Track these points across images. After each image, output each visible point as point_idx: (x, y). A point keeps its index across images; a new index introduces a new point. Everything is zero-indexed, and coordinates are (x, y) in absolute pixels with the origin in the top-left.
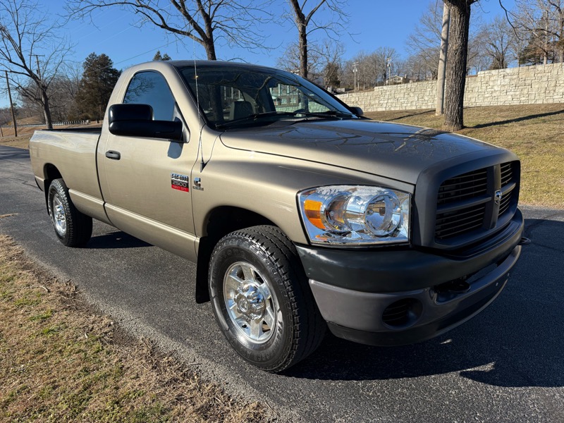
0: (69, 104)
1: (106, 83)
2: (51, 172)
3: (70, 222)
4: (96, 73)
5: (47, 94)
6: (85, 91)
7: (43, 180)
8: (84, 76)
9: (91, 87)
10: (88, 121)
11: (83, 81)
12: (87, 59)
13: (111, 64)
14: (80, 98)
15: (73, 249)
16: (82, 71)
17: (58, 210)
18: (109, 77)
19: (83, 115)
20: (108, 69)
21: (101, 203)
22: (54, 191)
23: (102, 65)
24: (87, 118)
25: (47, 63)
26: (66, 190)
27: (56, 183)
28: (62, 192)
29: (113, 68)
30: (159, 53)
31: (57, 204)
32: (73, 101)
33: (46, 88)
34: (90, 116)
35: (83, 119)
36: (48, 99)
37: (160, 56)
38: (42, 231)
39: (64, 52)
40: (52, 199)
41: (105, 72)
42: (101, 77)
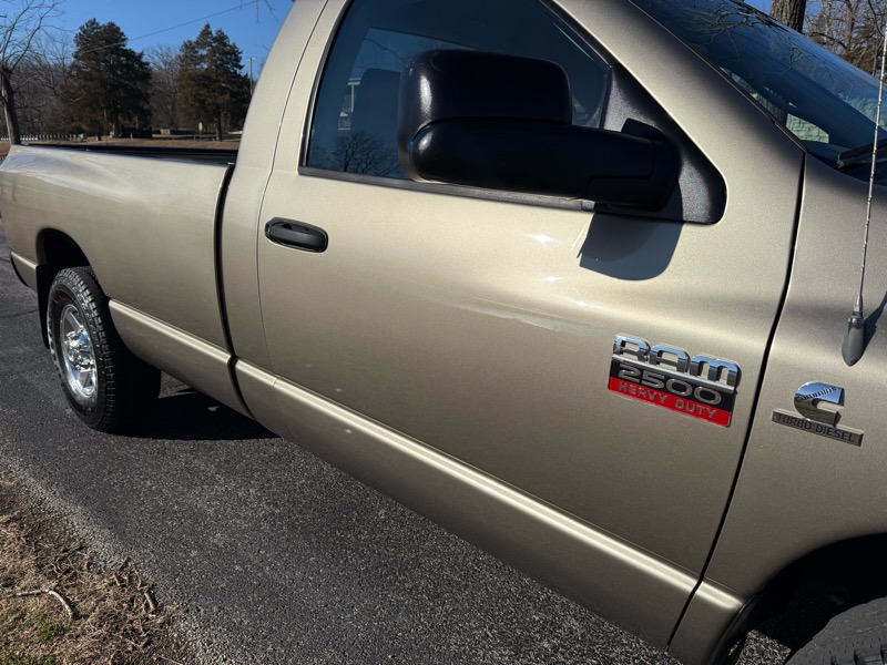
0: (51, 104)
1: (114, 73)
2: (58, 250)
3: (107, 379)
4: (96, 53)
5: (12, 83)
6: (76, 84)
7: (34, 266)
8: (76, 56)
9: (88, 77)
10: (82, 136)
11: (73, 66)
12: (81, 28)
13: (124, 40)
14: (68, 97)
15: (113, 440)
16: (73, 48)
17: (74, 344)
18: (120, 62)
19: (74, 124)
20: (117, 48)
21: (224, 357)
22: (66, 296)
23: (108, 42)
24: (80, 131)
25: (12, 28)
26: (102, 301)
27: (70, 278)
28: (87, 301)
29: (128, 47)
30: (208, 26)
31: (70, 328)
32: (55, 102)
33: (11, 72)
34: (84, 127)
35: (72, 133)
36: (13, 93)
37: (210, 33)
38: (26, 377)
39: (44, 10)
40: (57, 315)
41: (113, 53)
42: (105, 61)
